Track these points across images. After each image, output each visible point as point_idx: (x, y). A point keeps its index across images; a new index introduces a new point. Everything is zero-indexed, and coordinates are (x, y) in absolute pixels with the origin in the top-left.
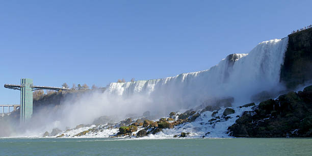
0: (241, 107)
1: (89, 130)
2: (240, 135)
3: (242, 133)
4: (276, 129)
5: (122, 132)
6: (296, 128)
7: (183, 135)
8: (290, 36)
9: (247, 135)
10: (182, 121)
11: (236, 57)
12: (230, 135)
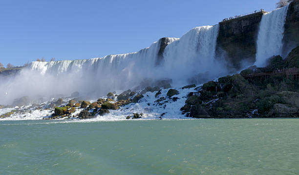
0: (183, 88)
1: (13, 111)
2: (201, 116)
3: (202, 114)
4: (233, 109)
5: (58, 113)
6: (254, 108)
7: (136, 116)
8: (221, 24)
9: (209, 116)
10: (125, 101)
11: (168, 41)
12: (187, 116)
